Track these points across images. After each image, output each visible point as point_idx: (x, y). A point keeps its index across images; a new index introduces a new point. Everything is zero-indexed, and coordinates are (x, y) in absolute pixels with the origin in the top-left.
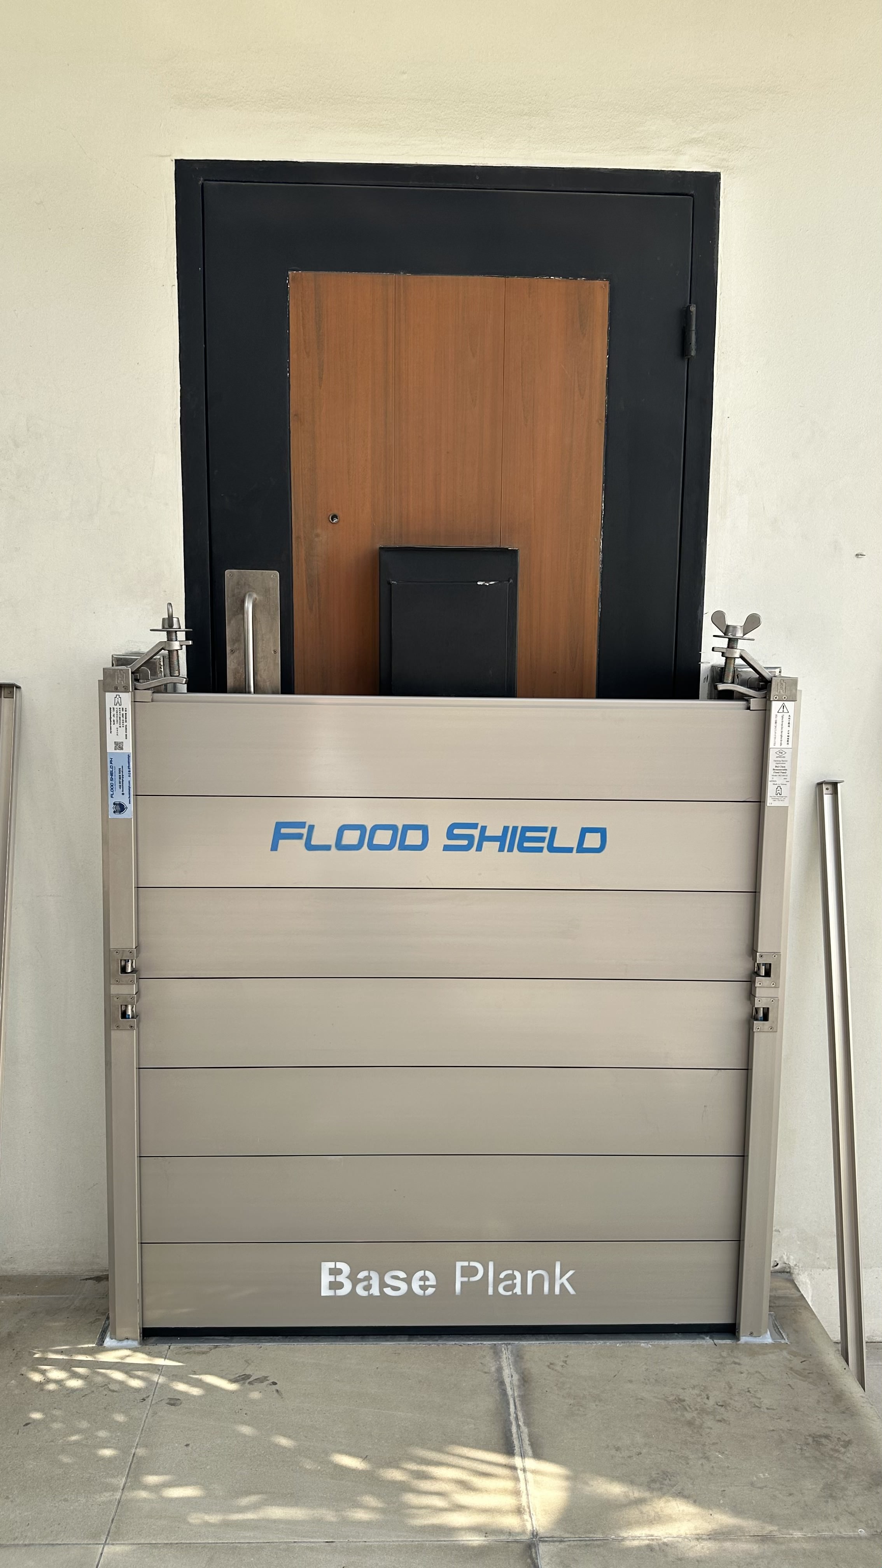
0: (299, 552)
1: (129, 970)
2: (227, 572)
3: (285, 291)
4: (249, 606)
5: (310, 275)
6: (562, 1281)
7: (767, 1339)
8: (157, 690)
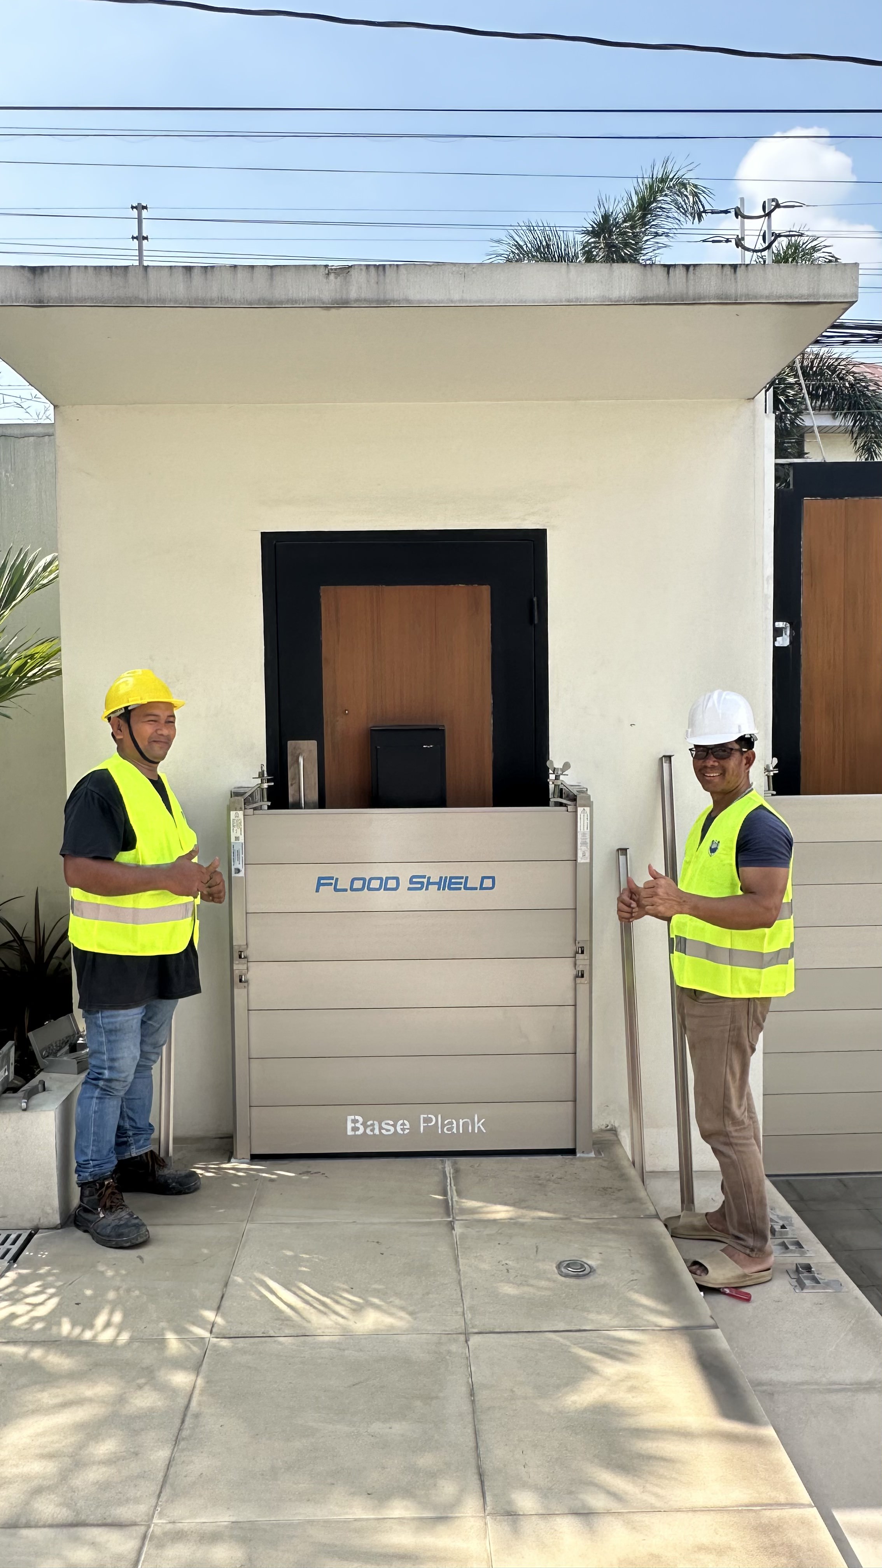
0: (327, 730)
1: (243, 957)
2: (289, 742)
3: (319, 597)
4: (301, 760)
5: (332, 587)
6: (479, 1124)
7: (592, 1155)
8: (255, 809)
